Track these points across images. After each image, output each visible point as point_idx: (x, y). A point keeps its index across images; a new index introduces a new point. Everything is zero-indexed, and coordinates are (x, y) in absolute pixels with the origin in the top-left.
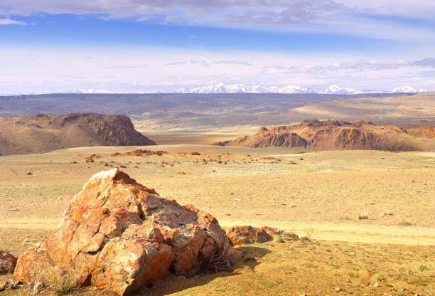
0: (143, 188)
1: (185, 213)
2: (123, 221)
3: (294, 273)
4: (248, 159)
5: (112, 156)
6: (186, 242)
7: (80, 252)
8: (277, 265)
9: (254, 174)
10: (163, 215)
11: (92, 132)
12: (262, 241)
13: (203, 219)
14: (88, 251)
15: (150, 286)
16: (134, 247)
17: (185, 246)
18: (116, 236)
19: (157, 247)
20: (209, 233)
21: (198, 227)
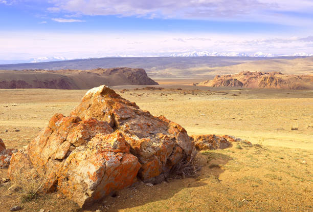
1: (157, 123)
3: (260, 186)
4: (209, 93)
5: (135, 90)
6: (152, 152)
7: (50, 158)
8: (241, 174)
10: (134, 125)
11: (125, 78)
12: (223, 148)
13: (173, 130)
14: (55, 158)
15: (115, 196)
16: (94, 158)
17: (153, 155)
18: (82, 144)
19: (120, 158)
20: (177, 142)
21: (166, 137)
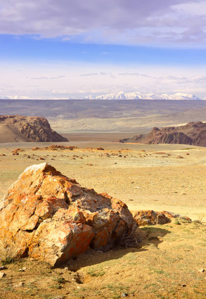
0: (67, 179)
1: (101, 200)
2: (54, 205)
3: (191, 251)
4: (143, 154)
5: (33, 150)
6: (103, 223)
7: (19, 230)
8: (177, 243)
9: (149, 166)
10: (84, 201)
11: (17, 130)
12: (162, 223)
13: (115, 205)
14: (26, 229)
15: (75, 259)
16: (63, 227)
17: (103, 227)
18: (48, 218)
19: (81, 227)
20: (121, 216)
21: (112, 211)
